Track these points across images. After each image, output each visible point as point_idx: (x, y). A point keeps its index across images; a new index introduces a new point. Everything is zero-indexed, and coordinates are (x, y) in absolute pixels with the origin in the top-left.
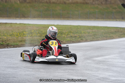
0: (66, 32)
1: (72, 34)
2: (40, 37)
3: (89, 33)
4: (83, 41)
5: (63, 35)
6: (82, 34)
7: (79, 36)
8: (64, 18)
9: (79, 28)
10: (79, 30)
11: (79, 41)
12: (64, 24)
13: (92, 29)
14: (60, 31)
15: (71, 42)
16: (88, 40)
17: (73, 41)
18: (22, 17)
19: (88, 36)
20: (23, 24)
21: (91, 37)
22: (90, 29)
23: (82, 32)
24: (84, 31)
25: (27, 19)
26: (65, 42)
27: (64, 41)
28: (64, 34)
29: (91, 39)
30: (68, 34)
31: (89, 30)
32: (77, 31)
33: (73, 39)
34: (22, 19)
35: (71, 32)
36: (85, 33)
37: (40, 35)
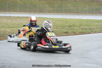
0: (78, 25)
1: (83, 27)
2: (57, 29)
3: (97, 26)
4: (92, 32)
5: (76, 28)
6: (91, 26)
7: (89, 28)
8: (74, 13)
9: (88, 21)
10: (88, 23)
11: (89, 33)
12: (76, 18)
13: (99, 23)
14: (73, 24)
15: (83, 33)
16: (97, 32)
17: (84, 32)
18: (40, 12)
19: (97, 28)
20: (41, 18)
21: (99, 30)
22: (98, 22)
23: (92, 24)
24: (93, 24)
25: (44, 14)
26: (78, 34)
27: (77, 32)
28: (76, 26)
29: (100, 31)
30: (79, 27)
31: (97, 24)
32: (87, 24)
33: (84, 31)
34: (40, 14)
35: (82, 25)
36: (94, 26)
37: (56, 27)
